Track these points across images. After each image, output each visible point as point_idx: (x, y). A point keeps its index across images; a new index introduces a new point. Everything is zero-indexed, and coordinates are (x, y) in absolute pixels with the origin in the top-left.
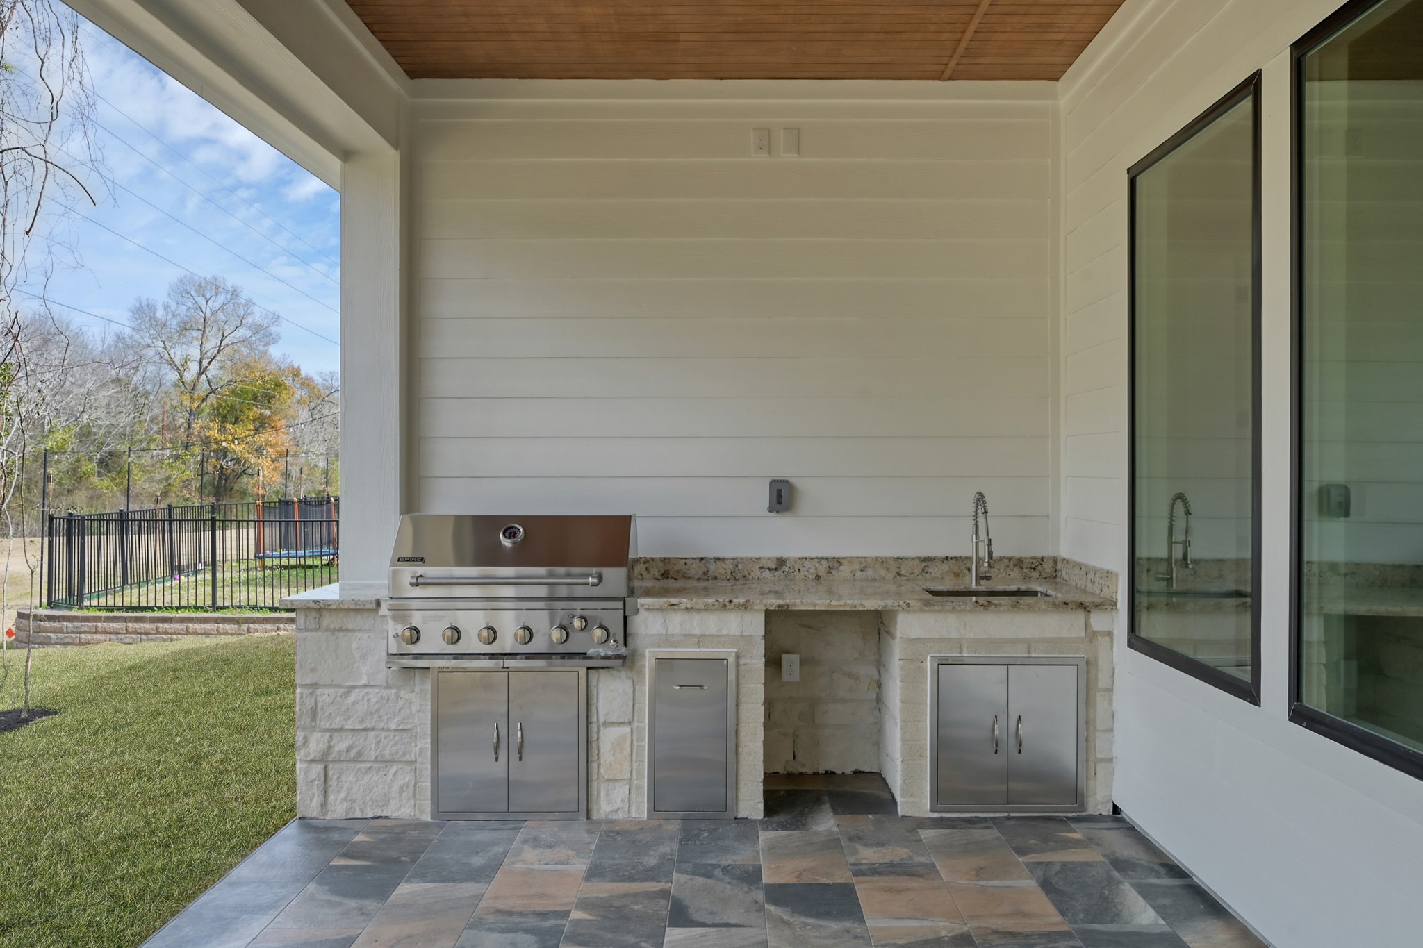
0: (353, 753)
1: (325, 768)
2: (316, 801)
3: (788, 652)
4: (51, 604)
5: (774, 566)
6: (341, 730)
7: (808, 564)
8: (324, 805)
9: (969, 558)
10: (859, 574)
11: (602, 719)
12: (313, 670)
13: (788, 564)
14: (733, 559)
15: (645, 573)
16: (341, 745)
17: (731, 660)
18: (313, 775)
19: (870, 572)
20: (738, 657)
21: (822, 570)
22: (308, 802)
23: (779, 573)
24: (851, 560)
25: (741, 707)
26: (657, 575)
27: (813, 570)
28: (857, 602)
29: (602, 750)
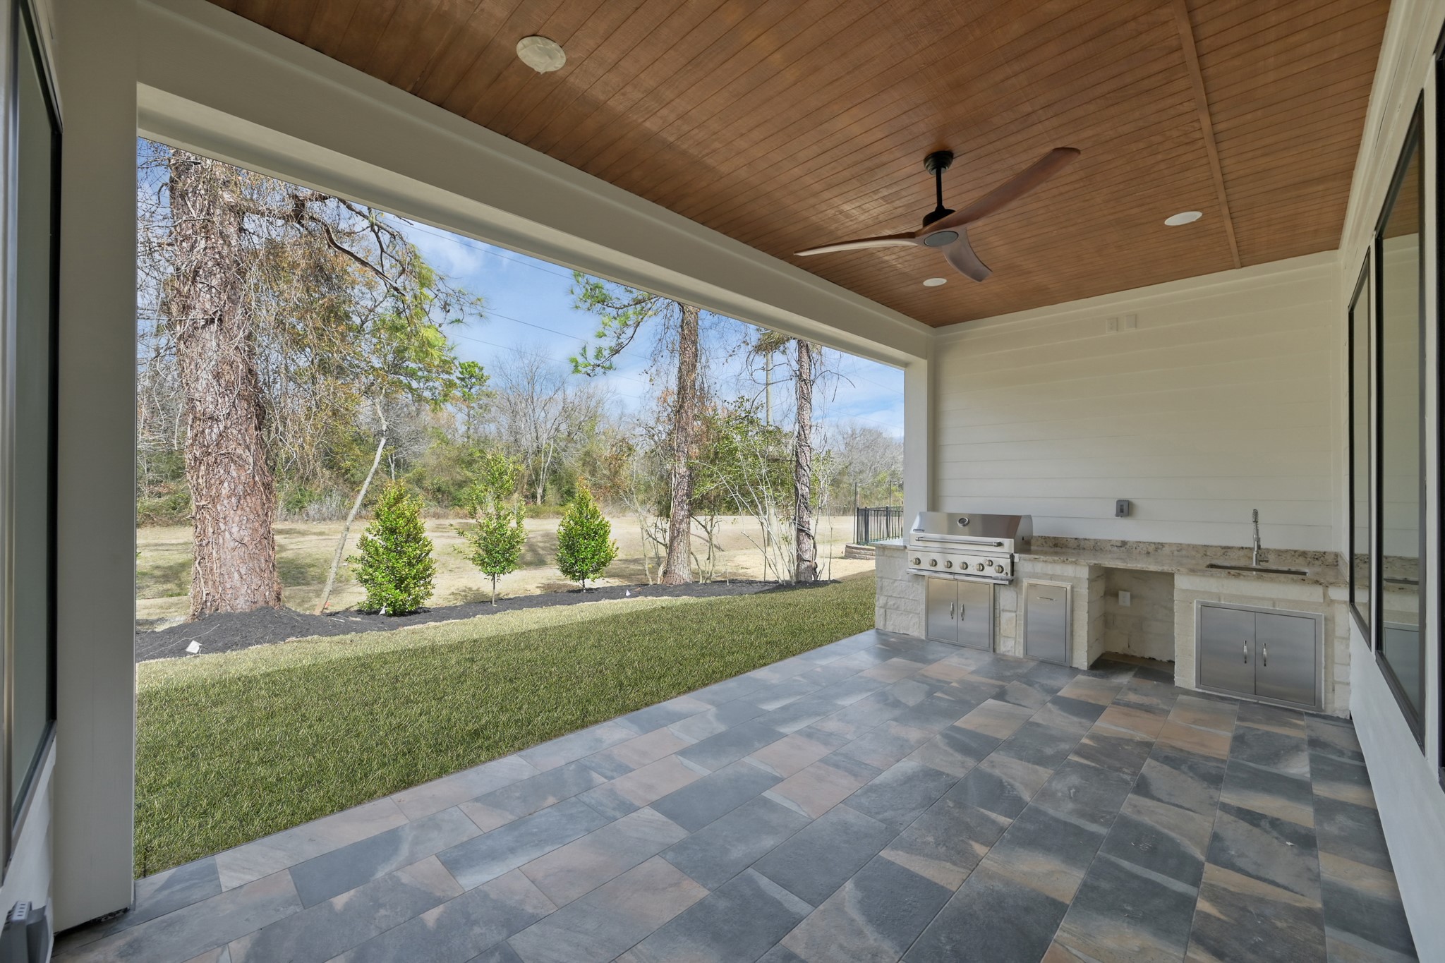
0: (896, 606)
1: (885, 611)
2: (882, 623)
3: (1125, 590)
4: (858, 543)
5: (1120, 545)
6: (891, 596)
7: (1141, 545)
8: (885, 625)
9: (1251, 549)
10: (1176, 553)
11: (1002, 608)
12: (882, 571)
13: (1129, 545)
14: (1095, 540)
15: (1044, 544)
16: (891, 602)
17: (1069, 588)
18: (881, 613)
19: (1184, 552)
20: (1072, 588)
21: (1151, 549)
22: (879, 622)
23: (1123, 548)
24: (1170, 544)
25: (1075, 613)
26: (1051, 545)
27: (1145, 549)
28: (1144, 566)
29: (1002, 622)
